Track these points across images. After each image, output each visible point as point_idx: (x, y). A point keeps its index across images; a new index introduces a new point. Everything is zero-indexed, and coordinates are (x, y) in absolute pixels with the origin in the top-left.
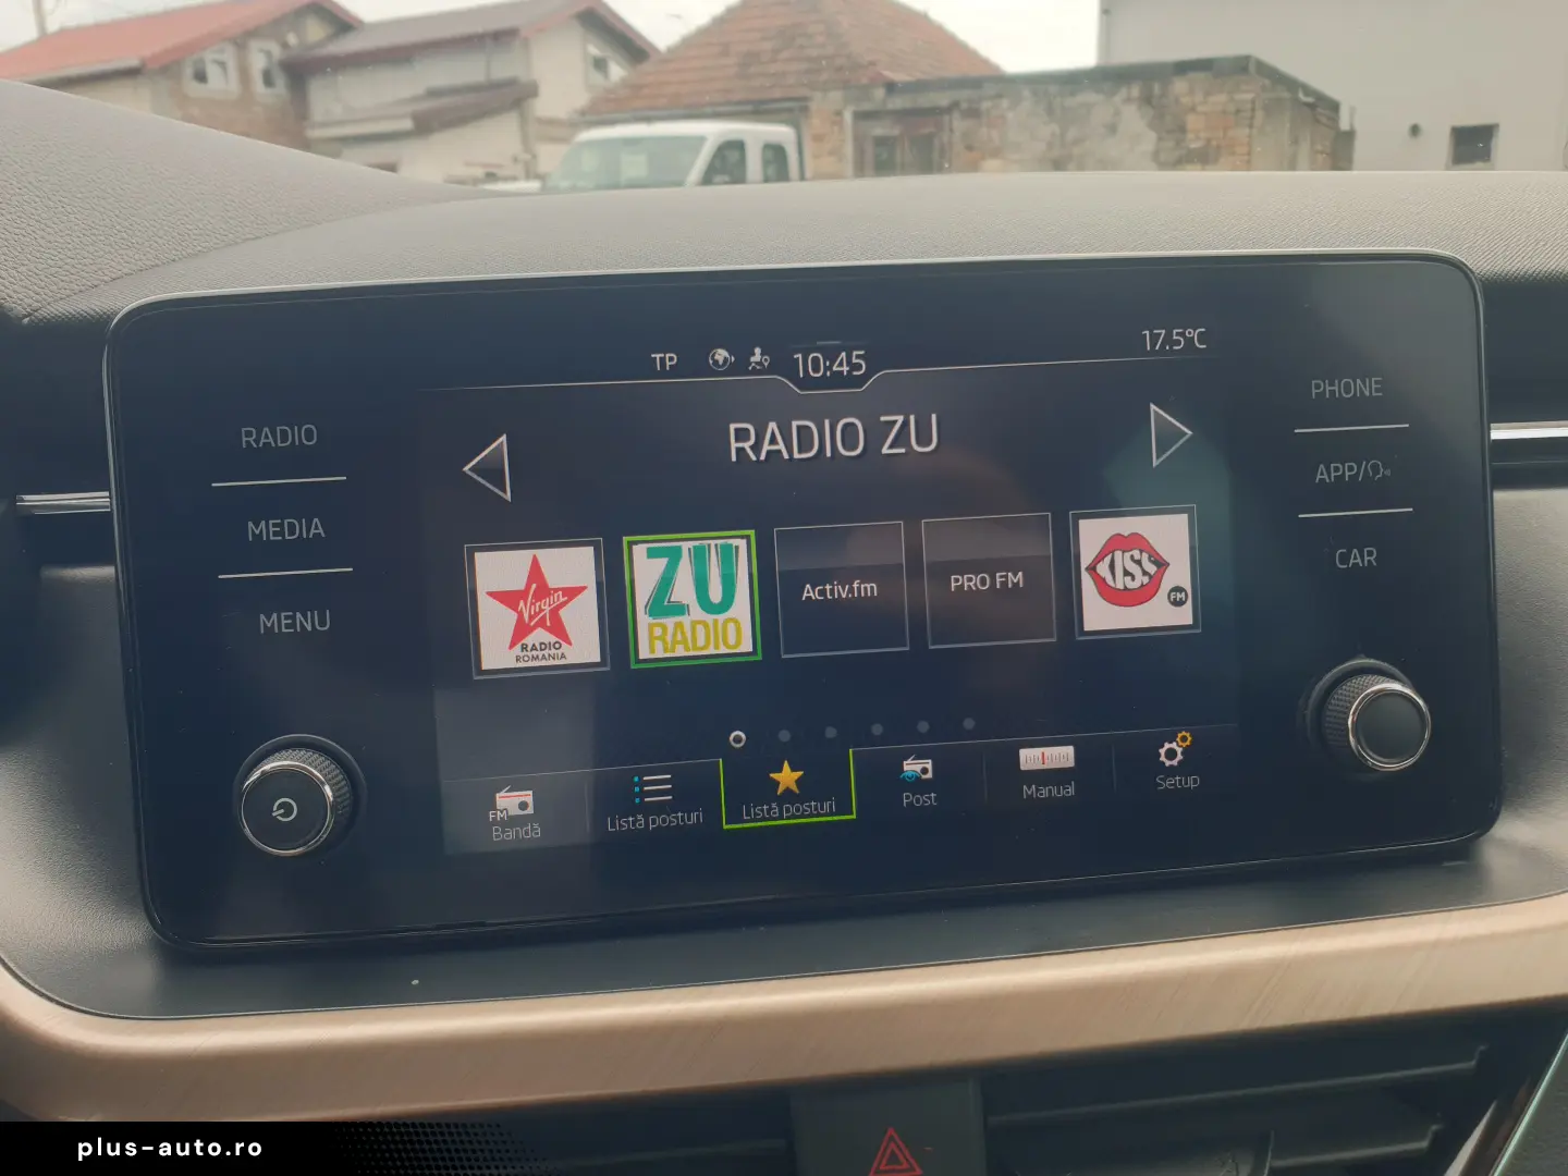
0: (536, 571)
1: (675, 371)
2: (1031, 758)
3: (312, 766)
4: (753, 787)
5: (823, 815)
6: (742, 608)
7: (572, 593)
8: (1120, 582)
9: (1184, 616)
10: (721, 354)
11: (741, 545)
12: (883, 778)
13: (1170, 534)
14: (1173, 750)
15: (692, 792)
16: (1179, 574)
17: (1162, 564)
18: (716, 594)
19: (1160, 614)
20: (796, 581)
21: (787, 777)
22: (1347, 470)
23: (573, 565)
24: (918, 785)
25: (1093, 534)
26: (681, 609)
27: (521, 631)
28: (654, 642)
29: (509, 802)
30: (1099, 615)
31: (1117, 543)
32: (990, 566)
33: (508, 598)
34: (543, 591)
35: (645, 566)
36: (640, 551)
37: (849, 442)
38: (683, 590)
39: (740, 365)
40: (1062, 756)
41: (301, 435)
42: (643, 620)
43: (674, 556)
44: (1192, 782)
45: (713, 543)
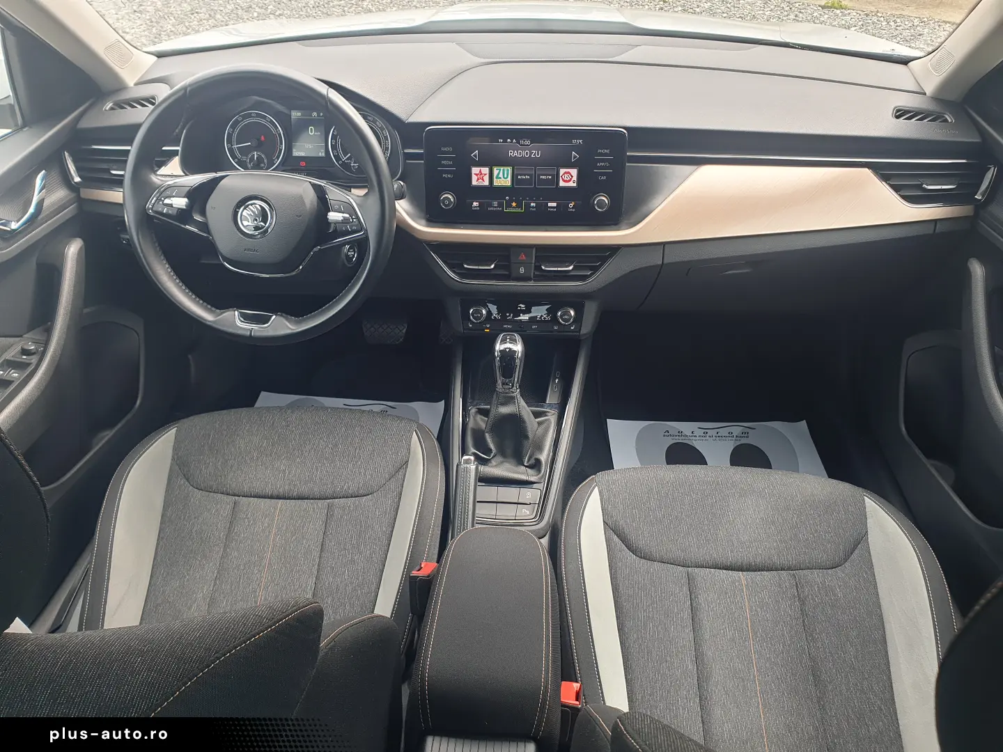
0: (480, 171)
1: (502, 142)
2: (550, 204)
3: (450, 197)
4: (509, 206)
5: (519, 210)
6: (509, 178)
7: (485, 174)
8: (566, 179)
9: (575, 185)
10: (509, 140)
11: (510, 169)
12: (528, 206)
13: (574, 172)
14: (571, 205)
15: (500, 205)
16: (575, 178)
17: (572, 176)
18: (506, 176)
19: (572, 184)
20: (518, 175)
21: (514, 204)
22: (602, 164)
23: (486, 170)
24: (533, 207)
25: (562, 171)
26: (500, 178)
27: (478, 179)
28: (496, 183)
29: (475, 204)
30: (562, 184)
31: (566, 173)
32: (546, 175)
33: (476, 175)
34: (481, 174)
35: (496, 171)
36: (495, 169)
37: (527, 154)
38: (501, 175)
39: (512, 142)
40: (555, 205)
41: (451, 149)
42: (495, 179)
43: (500, 170)
44: (574, 210)
45: (506, 168)
